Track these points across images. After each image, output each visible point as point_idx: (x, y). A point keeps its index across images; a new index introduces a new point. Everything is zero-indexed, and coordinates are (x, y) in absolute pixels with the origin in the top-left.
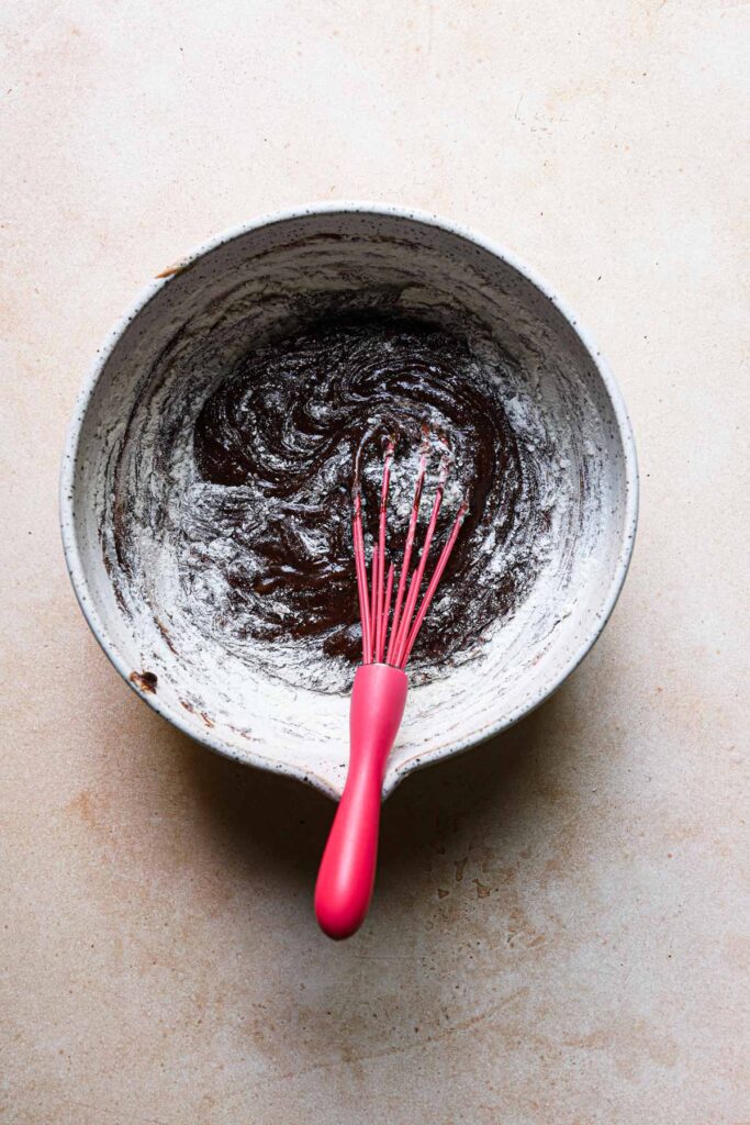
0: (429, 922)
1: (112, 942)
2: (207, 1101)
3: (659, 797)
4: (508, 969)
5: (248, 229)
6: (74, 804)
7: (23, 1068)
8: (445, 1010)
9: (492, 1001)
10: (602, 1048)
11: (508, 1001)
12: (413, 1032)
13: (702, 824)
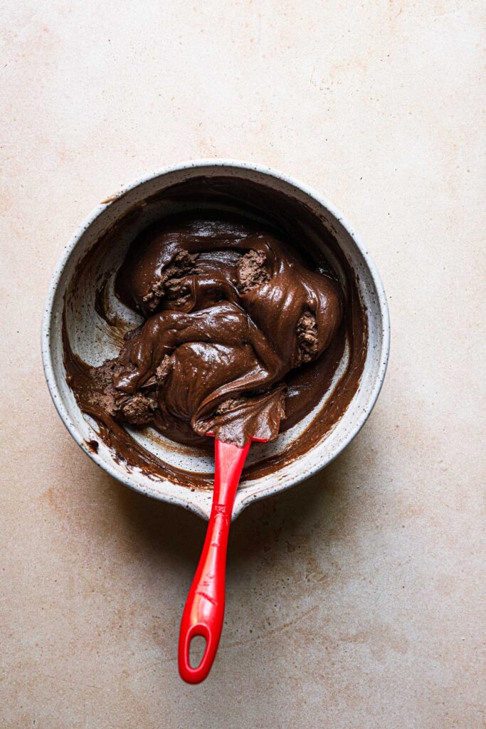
0: (258, 566)
1: (67, 578)
2: (125, 674)
3: (397, 491)
4: (306, 594)
5: (157, 175)
6: (44, 495)
7: (13, 654)
8: (268, 619)
9: (296, 614)
10: (363, 642)
11: (306, 614)
12: (249, 632)
13: (423, 508)
